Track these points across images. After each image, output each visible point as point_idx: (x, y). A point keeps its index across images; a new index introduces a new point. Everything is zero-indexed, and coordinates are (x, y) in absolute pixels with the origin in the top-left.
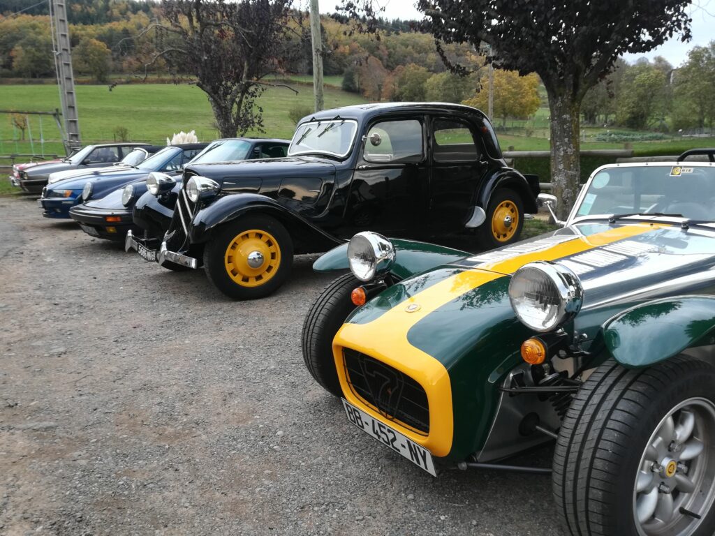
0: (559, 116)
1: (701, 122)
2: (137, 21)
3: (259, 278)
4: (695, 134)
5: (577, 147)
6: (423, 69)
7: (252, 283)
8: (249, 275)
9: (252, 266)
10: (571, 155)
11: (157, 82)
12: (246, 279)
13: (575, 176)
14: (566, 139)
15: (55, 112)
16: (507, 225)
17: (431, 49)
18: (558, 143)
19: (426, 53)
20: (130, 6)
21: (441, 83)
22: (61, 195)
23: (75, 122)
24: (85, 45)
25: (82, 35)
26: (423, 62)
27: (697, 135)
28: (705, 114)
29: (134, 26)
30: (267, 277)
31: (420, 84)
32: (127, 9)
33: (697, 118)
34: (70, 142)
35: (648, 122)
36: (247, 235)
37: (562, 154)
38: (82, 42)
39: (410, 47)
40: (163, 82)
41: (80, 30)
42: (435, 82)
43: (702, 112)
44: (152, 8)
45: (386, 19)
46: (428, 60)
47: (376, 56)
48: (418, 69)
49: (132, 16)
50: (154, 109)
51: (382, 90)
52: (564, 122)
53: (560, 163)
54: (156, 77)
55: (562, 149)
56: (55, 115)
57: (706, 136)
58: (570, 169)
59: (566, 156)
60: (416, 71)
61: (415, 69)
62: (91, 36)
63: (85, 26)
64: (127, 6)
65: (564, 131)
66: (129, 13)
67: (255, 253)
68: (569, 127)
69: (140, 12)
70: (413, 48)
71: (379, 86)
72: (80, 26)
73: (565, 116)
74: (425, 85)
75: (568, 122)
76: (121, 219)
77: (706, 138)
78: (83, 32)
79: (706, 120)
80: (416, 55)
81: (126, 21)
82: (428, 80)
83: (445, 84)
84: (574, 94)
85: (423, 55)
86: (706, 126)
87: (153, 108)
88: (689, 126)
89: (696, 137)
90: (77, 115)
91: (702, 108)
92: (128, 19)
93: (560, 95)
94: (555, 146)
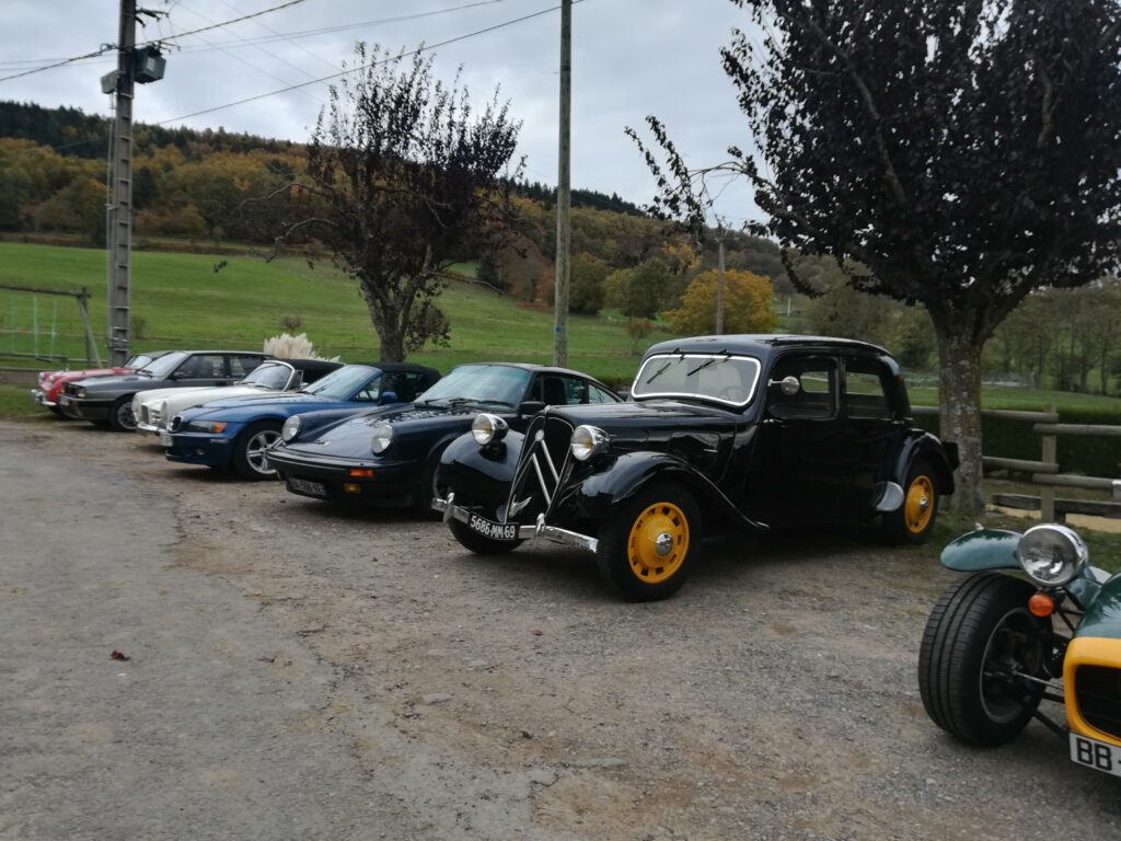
0: (955, 362)
1: (1006, 364)
2: (166, 159)
3: (659, 570)
4: (998, 381)
5: (978, 405)
6: (600, 262)
7: (652, 578)
8: (650, 566)
9: (658, 552)
10: (972, 416)
11: (187, 250)
12: (645, 572)
13: (977, 444)
14: (965, 394)
15: (80, 292)
16: (923, 509)
17: (609, 234)
18: (953, 399)
19: (603, 238)
20: (155, 136)
21: (627, 284)
22: (205, 430)
23: (125, 310)
24: (79, 188)
25: (75, 173)
26: (598, 250)
27: (1001, 383)
28: (1011, 353)
29: (159, 165)
30: (671, 570)
31: (595, 281)
32: (151, 140)
33: (1000, 359)
34: (113, 341)
35: (930, 360)
36: (653, 511)
37: (959, 412)
38: (75, 183)
39: (580, 229)
40: (198, 251)
41: (72, 164)
42: (619, 282)
43: (1007, 350)
44: (189, 142)
45: (545, 186)
46: (604, 248)
47: (528, 236)
48: (593, 261)
49: (157, 150)
50: (184, 290)
51: (538, 287)
52: (962, 370)
53: (955, 425)
54: (187, 243)
55: (958, 406)
56: (79, 296)
57: (1015, 384)
58: (970, 434)
59: (965, 416)
60: (590, 264)
61: (589, 260)
62: (90, 175)
63: (82, 160)
64: (150, 134)
65: (961, 382)
66: (153, 146)
67: (662, 535)
68: (970, 378)
69: (171, 146)
70: (584, 229)
71: (533, 280)
72: (72, 159)
73: (963, 363)
74: (604, 285)
75: (968, 370)
76: (374, 473)
77: (1015, 388)
78: (77, 168)
79: (1013, 362)
80: (587, 240)
81: (146, 157)
82: (608, 278)
83: (633, 284)
84: (975, 335)
85: (598, 240)
86: (1014, 370)
87: (181, 290)
88: (990, 369)
89: (1000, 386)
90: (129, 302)
91: (1007, 344)
92: (151, 155)
93: (957, 334)
94: (949, 402)
